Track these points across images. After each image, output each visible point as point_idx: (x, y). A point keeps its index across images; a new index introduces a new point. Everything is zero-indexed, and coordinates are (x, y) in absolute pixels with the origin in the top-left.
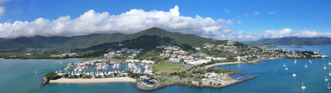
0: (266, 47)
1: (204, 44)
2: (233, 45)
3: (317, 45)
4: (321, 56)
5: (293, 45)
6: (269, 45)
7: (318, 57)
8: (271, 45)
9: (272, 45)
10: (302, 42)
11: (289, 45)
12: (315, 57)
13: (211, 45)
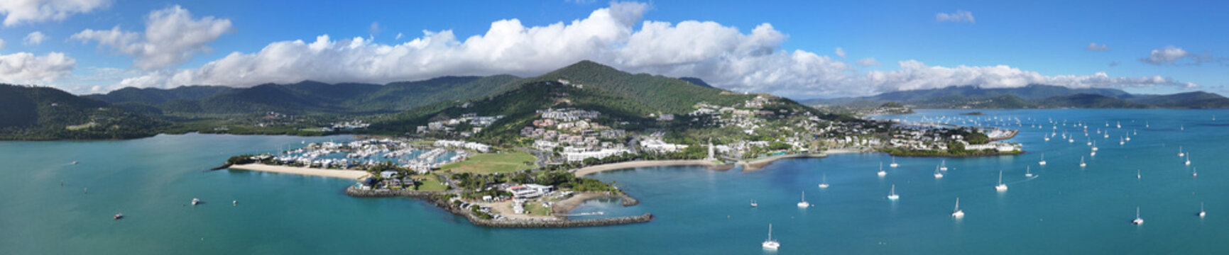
0: (883, 112)
1: (695, 103)
2: (762, 108)
3: (1030, 107)
4: (998, 149)
5: (966, 107)
6: (893, 109)
7: (987, 150)
8: (897, 109)
9: (901, 108)
10: (991, 101)
11: (954, 108)
12: (976, 150)
13: (711, 106)
